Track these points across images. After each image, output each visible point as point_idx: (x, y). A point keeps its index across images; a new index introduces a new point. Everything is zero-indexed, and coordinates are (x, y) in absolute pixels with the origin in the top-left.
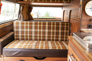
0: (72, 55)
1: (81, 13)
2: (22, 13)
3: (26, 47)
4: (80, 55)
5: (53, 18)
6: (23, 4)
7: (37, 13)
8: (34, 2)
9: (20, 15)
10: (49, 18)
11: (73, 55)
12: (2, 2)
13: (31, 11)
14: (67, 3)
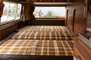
0: (78, 57)
1: (86, 13)
2: (24, 13)
3: (22, 52)
4: (87, 58)
5: (56, 18)
6: (26, 4)
7: (39, 13)
8: (37, 2)
9: (22, 15)
10: (52, 17)
11: (80, 57)
12: (4, 3)
13: (33, 11)
14: (71, 2)
